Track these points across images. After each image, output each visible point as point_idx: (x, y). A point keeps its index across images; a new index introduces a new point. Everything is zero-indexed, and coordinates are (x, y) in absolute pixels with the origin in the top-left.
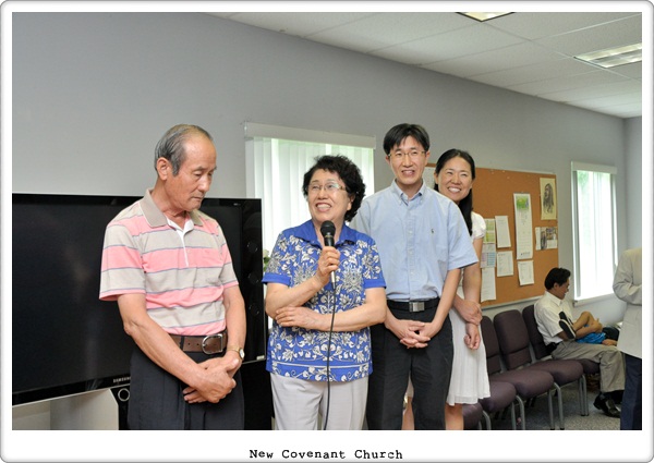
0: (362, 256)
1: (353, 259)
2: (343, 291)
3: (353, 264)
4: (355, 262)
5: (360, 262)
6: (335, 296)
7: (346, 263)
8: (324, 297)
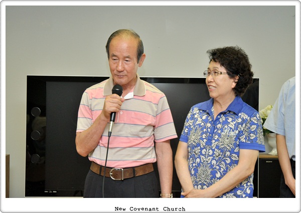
0: (239, 124)
1: (232, 125)
2: (217, 147)
3: (231, 128)
4: (233, 127)
5: (236, 127)
6: (212, 150)
7: (226, 127)
8: (204, 150)
